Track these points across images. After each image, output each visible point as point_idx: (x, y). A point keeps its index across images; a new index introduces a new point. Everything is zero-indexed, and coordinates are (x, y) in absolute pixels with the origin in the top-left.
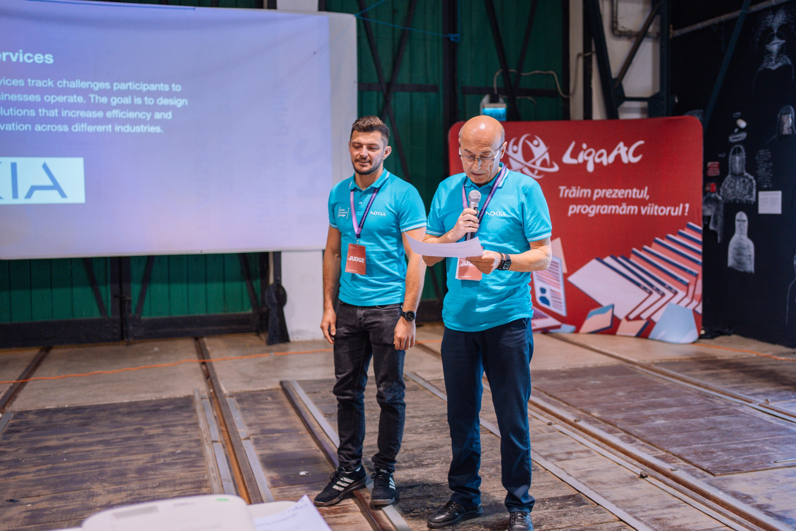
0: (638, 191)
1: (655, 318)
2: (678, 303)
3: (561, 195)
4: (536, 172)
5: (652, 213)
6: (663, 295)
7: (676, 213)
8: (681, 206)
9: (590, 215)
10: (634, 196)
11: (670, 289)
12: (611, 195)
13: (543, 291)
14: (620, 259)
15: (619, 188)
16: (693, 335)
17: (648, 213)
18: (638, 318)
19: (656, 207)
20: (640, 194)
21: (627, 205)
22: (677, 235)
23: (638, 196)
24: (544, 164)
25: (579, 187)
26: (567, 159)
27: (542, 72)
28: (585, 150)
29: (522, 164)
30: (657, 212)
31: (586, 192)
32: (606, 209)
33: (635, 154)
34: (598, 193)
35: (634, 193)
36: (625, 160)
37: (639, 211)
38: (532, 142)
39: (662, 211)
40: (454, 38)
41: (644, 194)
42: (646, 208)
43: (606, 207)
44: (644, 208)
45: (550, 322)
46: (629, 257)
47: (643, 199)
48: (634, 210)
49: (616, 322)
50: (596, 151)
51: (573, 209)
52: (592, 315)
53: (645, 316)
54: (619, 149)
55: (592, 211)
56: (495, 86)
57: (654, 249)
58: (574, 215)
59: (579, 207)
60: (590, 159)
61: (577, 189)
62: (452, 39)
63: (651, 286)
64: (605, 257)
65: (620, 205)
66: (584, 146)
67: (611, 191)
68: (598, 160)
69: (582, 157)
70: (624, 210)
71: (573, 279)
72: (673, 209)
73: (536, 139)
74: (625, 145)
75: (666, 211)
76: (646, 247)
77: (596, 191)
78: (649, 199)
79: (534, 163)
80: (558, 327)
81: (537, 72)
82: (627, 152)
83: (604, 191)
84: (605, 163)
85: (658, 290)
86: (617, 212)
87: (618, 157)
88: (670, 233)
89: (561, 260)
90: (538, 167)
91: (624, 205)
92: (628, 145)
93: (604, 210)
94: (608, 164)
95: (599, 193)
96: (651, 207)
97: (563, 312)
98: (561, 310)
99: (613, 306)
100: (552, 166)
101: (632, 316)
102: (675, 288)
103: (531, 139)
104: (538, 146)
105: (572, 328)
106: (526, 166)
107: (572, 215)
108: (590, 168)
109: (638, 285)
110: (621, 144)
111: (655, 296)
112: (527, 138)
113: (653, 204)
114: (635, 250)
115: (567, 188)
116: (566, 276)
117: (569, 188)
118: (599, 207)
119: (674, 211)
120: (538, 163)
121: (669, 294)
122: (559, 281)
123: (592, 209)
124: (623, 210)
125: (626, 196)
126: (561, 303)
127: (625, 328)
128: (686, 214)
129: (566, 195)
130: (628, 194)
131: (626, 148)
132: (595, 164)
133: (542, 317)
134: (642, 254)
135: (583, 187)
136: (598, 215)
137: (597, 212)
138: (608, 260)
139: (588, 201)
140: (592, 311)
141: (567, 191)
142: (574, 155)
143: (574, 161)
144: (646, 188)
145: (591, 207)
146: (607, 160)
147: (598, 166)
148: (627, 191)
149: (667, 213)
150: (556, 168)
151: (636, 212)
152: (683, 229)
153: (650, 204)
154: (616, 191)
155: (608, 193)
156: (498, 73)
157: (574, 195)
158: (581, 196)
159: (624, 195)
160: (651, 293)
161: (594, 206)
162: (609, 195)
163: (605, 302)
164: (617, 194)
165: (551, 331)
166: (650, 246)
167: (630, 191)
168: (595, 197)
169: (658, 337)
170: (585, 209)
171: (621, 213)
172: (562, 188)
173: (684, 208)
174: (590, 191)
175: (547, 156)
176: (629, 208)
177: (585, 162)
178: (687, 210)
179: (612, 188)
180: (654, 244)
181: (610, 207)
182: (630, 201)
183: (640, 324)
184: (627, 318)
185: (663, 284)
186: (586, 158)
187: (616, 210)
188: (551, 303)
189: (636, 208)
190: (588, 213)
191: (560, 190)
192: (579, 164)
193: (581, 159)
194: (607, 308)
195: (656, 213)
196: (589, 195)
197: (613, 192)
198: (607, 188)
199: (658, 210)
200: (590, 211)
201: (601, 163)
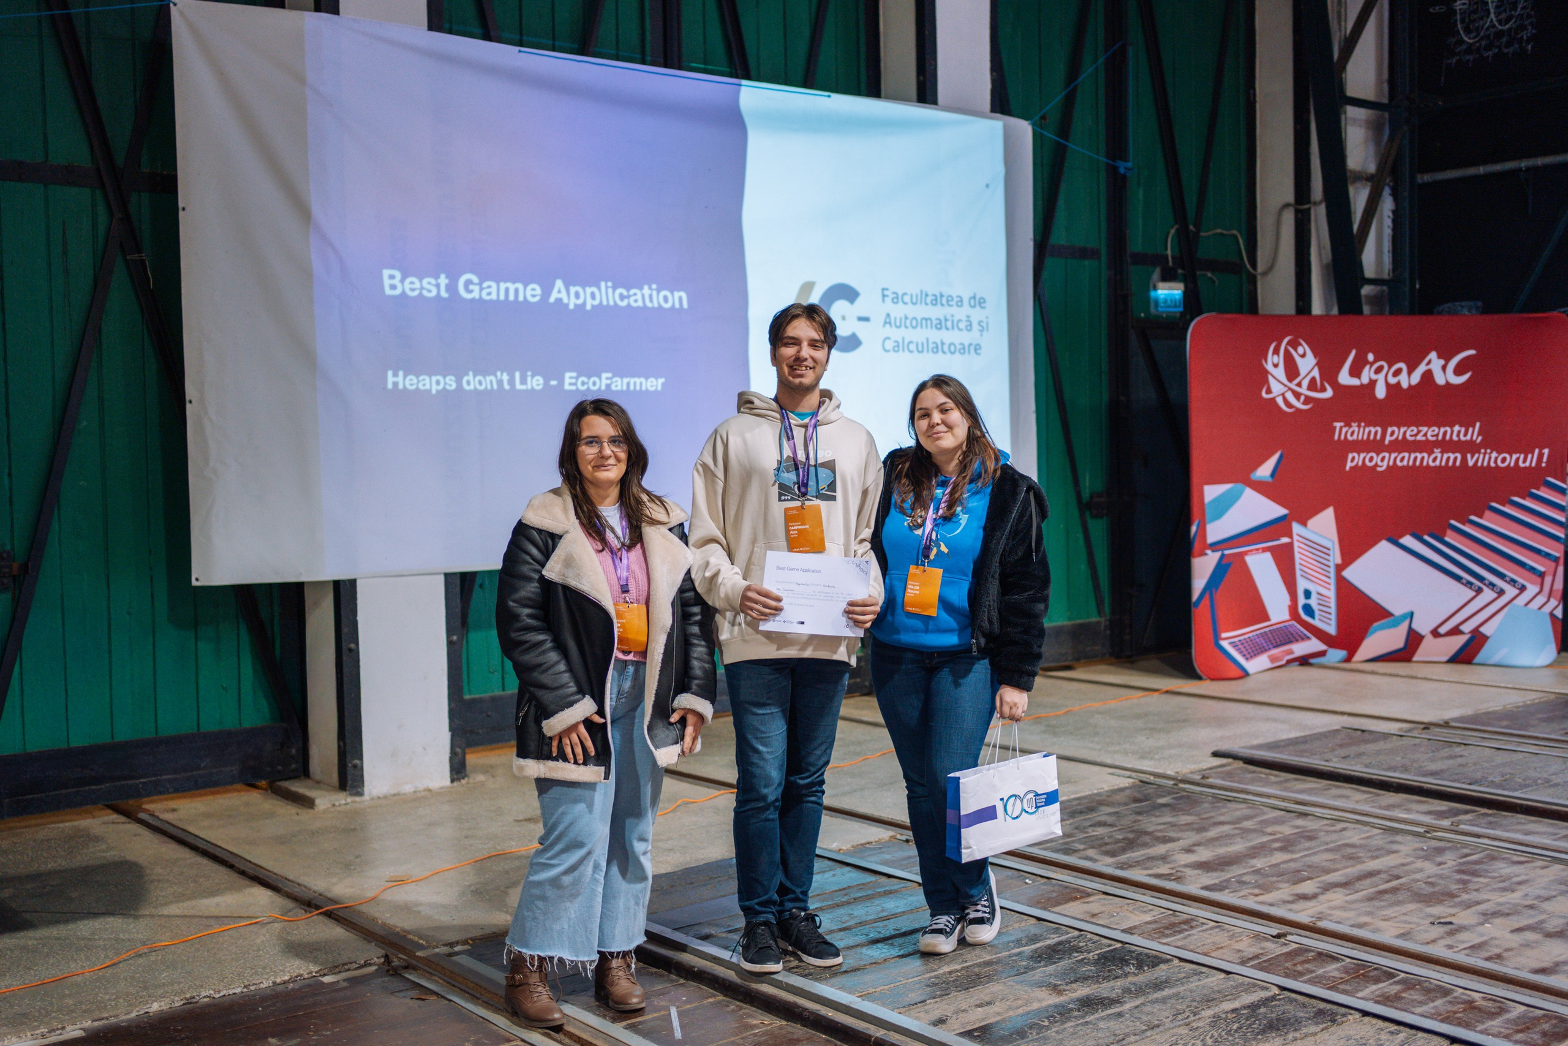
0: (1463, 430)
1: (1485, 630)
2: (1526, 605)
3: (1336, 437)
4: (1302, 398)
5: (1485, 464)
6: (1501, 593)
7: (1527, 464)
8: (1537, 451)
9: (1379, 469)
10: (1455, 438)
11: (1513, 582)
12: (1416, 435)
13: (1308, 594)
14: (1426, 538)
15: (1429, 426)
16: (1548, 652)
17: (1479, 464)
18: (1456, 631)
19: (1494, 455)
20: (1465, 435)
21: (1442, 453)
22: (1527, 498)
23: (1462, 438)
24: (1312, 386)
25: (1363, 424)
26: (1345, 378)
27: (1225, 232)
28: (1372, 364)
29: (1286, 386)
30: (1496, 462)
31: (1375, 431)
32: (1405, 459)
33: (1458, 371)
34: (1392, 433)
35: (1456, 432)
36: (1440, 379)
37: (1464, 460)
38: (1296, 350)
39: (1504, 460)
40: (1126, 168)
41: (1474, 434)
42: (1476, 456)
43: (1406, 455)
44: (1472, 457)
45: (1314, 645)
46: (1445, 535)
47: (1472, 442)
48: (1456, 459)
49: (1414, 640)
50: (1390, 367)
51: (1353, 459)
52: (1375, 631)
53: (1467, 628)
54: (1429, 363)
55: (1382, 461)
56: (1169, 252)
57: (1489, 521)
58: (1354, 469)
59: (1362, 455)
60: (1380, 377)
61: (1359, 426)
62: (1122, 171)
63: (1481, 579)
64: (1402, 536)
65: (1430, 453)
66: (1371, 357)
67: (1415, 430)
68: (1392, 380)
69: (1367, 375)
70: (1437, 459)
71: (1348, 573)
72: (1522, 456)
73: (1300, 344)
74: (1439, 357)
75: (1511, 460)
76: (1473, 518)
77: (1390, 430)
78: (1482, 441)
79: (1299, 385)
80: (1322, 654)
81: (1219, 231)
82: (1444, 368)
83: (1403, 430)
84: (1405, 385)
85: (1492, 585)
86: (1425, 463)
87: (1428, 375)
88: (1515, 496)
89: (1333, 542)
90: (1304, 390)
91: (1437, 453)
92: (1446, 356)
93: (1402, 459)
94: (1410, 386)
95: (1395, 433)
96: (1485, 454)
97: (1331, 629)
98: (1330, 624)
99: (1412, 614)
100: (1323, 390)
101: (1442, 630)
102: (1521, 581)
103: (1294, 344)
104: (1303, 356)
105: (1342, 654)
106: (1290, 389)
107: (1351, 468)
108: (1381, 392)
109: (1458, 578)
110: (1433, 355)
111: (1488, 594)
112: (1289, 343)
113: (1488, 451)
114: (1453, 522)
115: (1345, 426)
116: (1340, 568)
117: (1348, 425)
118: (1393, 456)
119: (1525, 461)
120: (1305, 383)
121: (1511, 591)
122: (1329, 577)
123: (1383, 459)
124: (1435, 460)
125: (1440, 437)
126: (1330, 614)
127: (1429, 649)
128: (1544, 465)
129: (1342, 437)
130: (1445, 433)
131: (1442, 362)
132: (1388, 385)
133: (1304, 638)
134: (1467, 528)
135: (1368, 425)
136: (1392, 469)
137: (1391, 463)
138: (1408, 540)
139: (1376, 446)
140: (1376, 624)
141: (1344, 430)
142: (1355, 372)
143: (1355, 382)
144: (1478, 425)
145: (1381, 456)
146: (1408, 380)
147: (1393, 390)
148: (1442, 430)
149: (1512, 464)
150: (1329, 393)
151: (1458, 463)
152: (1538, 489)
153: (1483, 451)
154: (1425, 429)
155: (1410, 432)
156: (1173, 231)
157: (1355, 437)
158: (1365, 437)
159: (1437, 435)
160: (1479, 591)
161: (1387, 455)
162: (1411, 436)
163: (1397, 609)
164: (1425, 435)
165: (1312, 661)
166: (1481, 517)
167: (1448, 429)
168: (1388, 439)
169: (1493, 661)
170: (1371, 459)
171: (1431, 464)
172: (1338, 425)
173: (1541, 455)
174: (1379, 429)
175: (1316, 373)
176: (1445, 456)
177: (1373, 383)
178: (1545, 459)
179: (1417, 427)
180: (1488, 513)
181: (1413, 456)
182: (1447, 446)
183: (1458, 641)
184: (1435, 633)
185: (1502, 576)
186: (1374, 377)
187: (1423, 458)
188: (1317, 613)
189: (1459, 456)
190: (1376, 465)
191: (1335, 427)
192: (1362, 385)
193: (1365, 379)
194: (1403, 617)
195: (1492, 464)
196: (1378, 437)
197: (1419, 432)
198: (1409, 427)
199: (1496, 459)
200: (1379, 463)
201: (1399, 383)
